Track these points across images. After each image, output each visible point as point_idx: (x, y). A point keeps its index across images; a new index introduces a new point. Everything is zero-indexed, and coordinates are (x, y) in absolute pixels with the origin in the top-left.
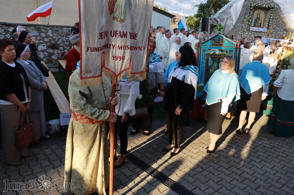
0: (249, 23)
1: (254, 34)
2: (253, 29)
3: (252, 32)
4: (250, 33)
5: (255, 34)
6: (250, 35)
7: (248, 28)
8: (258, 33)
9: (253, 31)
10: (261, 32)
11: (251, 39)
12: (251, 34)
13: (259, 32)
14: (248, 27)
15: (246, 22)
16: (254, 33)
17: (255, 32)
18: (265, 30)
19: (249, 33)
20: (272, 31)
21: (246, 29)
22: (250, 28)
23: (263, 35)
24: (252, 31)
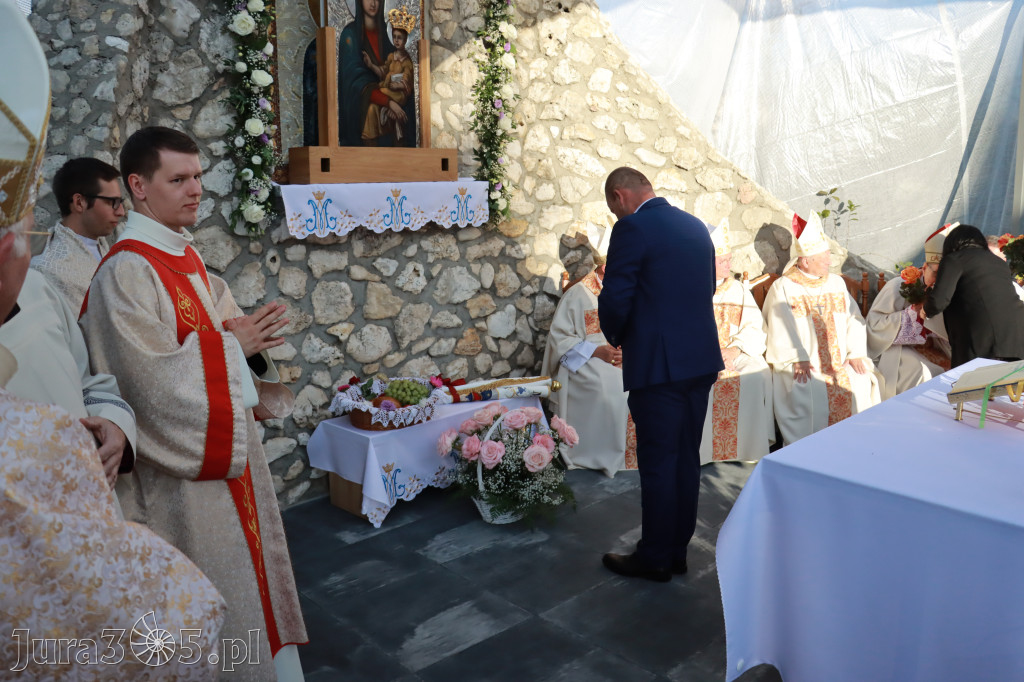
0: (255, 126)
1: (343, 274)
2: (322, 203)
3: (321, 261)
4: (293, 282)
5: (359, 272)
6: (303, 302)
7: (255, 212)
8: (387, 255)
9: (333, 244)
10: (432, 228)
11: (323, 365)
12: (312, 280)
13: (406, 232)
14: (243, 191)
15: (197, 103)
16: (338, 260)
17: (359, 248)
18: (463, 196)
19: (271, 278)
20: (530, 197)
21: (215, 218)
22: (275, 204)
23: (446, 261)
24: (312, 244)
